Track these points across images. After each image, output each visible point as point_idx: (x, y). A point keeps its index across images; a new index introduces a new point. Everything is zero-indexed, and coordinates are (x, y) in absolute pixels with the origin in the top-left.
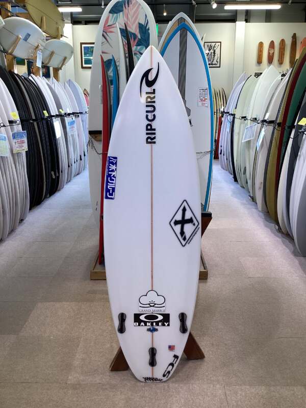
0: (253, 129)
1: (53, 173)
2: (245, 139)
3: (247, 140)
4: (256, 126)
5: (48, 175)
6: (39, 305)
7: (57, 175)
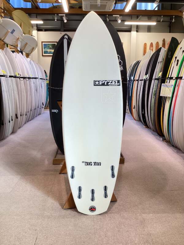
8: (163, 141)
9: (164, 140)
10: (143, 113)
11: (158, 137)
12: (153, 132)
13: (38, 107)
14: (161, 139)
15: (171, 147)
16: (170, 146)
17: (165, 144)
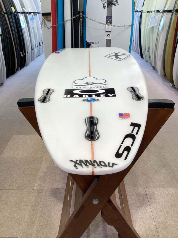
0: (156, 18)
1: (21, 53)
2: (150, 26)
3: (152, 26)
4: (158, 16)
5: (18, 55)
6: (15, 137)
7: (24, 54)
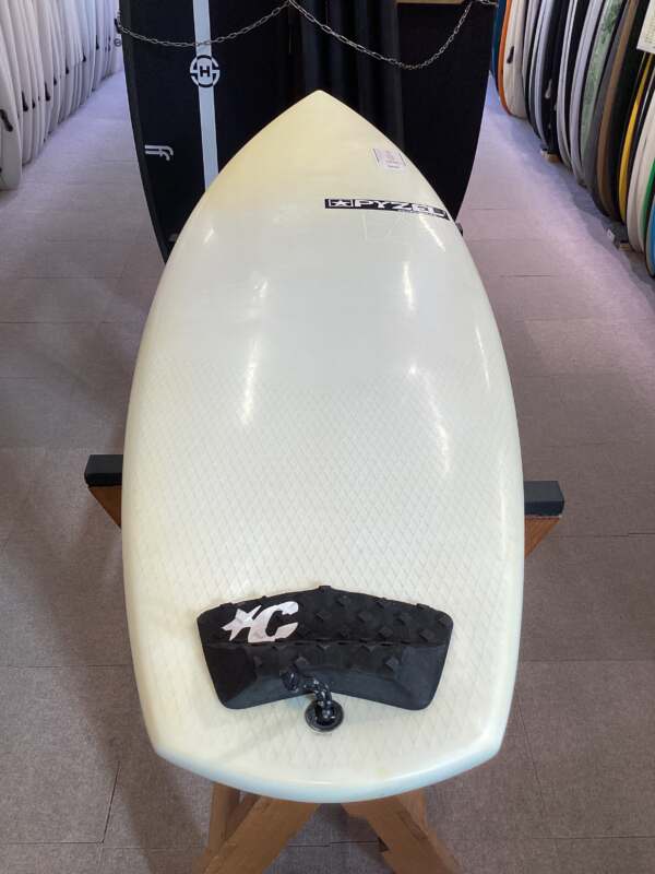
8: (618, 247)
9: (622, 240)
10: (547, 96)
11: (598, 221)
12: (578, 189)
13: (97, 47)
14: (611, 236)
15: (643, 284)
16: (640, 276)
17: (623, 264)
